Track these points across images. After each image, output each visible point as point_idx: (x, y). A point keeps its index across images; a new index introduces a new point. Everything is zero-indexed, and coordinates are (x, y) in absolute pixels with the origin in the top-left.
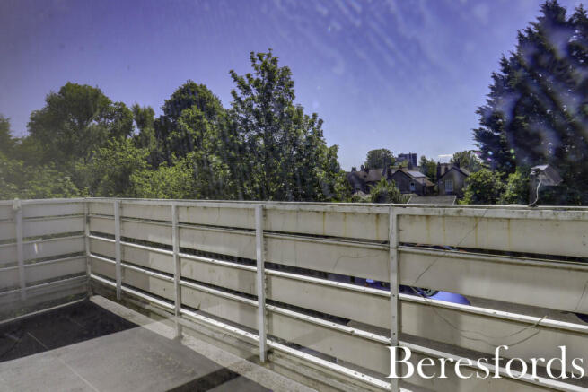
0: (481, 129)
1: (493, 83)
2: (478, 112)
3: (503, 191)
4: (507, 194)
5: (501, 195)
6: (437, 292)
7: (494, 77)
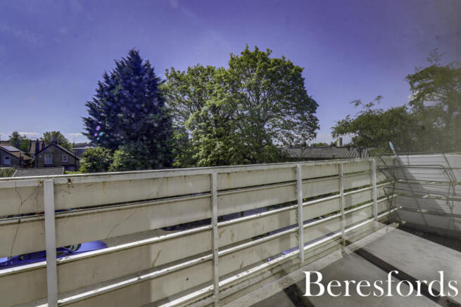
0: (89, 118)
1: (98, 87)
2: (87, 105)
3: (112, 162)
4: (115, 164)
5: (111, 165)
6: (79, 246)
7: (100, 84)
